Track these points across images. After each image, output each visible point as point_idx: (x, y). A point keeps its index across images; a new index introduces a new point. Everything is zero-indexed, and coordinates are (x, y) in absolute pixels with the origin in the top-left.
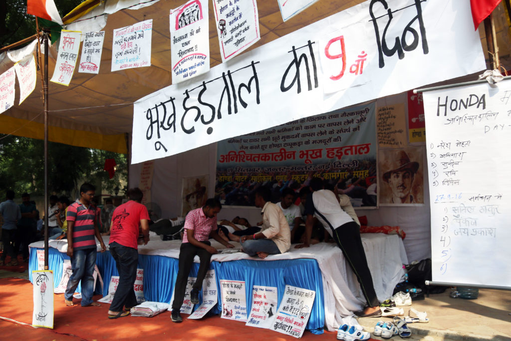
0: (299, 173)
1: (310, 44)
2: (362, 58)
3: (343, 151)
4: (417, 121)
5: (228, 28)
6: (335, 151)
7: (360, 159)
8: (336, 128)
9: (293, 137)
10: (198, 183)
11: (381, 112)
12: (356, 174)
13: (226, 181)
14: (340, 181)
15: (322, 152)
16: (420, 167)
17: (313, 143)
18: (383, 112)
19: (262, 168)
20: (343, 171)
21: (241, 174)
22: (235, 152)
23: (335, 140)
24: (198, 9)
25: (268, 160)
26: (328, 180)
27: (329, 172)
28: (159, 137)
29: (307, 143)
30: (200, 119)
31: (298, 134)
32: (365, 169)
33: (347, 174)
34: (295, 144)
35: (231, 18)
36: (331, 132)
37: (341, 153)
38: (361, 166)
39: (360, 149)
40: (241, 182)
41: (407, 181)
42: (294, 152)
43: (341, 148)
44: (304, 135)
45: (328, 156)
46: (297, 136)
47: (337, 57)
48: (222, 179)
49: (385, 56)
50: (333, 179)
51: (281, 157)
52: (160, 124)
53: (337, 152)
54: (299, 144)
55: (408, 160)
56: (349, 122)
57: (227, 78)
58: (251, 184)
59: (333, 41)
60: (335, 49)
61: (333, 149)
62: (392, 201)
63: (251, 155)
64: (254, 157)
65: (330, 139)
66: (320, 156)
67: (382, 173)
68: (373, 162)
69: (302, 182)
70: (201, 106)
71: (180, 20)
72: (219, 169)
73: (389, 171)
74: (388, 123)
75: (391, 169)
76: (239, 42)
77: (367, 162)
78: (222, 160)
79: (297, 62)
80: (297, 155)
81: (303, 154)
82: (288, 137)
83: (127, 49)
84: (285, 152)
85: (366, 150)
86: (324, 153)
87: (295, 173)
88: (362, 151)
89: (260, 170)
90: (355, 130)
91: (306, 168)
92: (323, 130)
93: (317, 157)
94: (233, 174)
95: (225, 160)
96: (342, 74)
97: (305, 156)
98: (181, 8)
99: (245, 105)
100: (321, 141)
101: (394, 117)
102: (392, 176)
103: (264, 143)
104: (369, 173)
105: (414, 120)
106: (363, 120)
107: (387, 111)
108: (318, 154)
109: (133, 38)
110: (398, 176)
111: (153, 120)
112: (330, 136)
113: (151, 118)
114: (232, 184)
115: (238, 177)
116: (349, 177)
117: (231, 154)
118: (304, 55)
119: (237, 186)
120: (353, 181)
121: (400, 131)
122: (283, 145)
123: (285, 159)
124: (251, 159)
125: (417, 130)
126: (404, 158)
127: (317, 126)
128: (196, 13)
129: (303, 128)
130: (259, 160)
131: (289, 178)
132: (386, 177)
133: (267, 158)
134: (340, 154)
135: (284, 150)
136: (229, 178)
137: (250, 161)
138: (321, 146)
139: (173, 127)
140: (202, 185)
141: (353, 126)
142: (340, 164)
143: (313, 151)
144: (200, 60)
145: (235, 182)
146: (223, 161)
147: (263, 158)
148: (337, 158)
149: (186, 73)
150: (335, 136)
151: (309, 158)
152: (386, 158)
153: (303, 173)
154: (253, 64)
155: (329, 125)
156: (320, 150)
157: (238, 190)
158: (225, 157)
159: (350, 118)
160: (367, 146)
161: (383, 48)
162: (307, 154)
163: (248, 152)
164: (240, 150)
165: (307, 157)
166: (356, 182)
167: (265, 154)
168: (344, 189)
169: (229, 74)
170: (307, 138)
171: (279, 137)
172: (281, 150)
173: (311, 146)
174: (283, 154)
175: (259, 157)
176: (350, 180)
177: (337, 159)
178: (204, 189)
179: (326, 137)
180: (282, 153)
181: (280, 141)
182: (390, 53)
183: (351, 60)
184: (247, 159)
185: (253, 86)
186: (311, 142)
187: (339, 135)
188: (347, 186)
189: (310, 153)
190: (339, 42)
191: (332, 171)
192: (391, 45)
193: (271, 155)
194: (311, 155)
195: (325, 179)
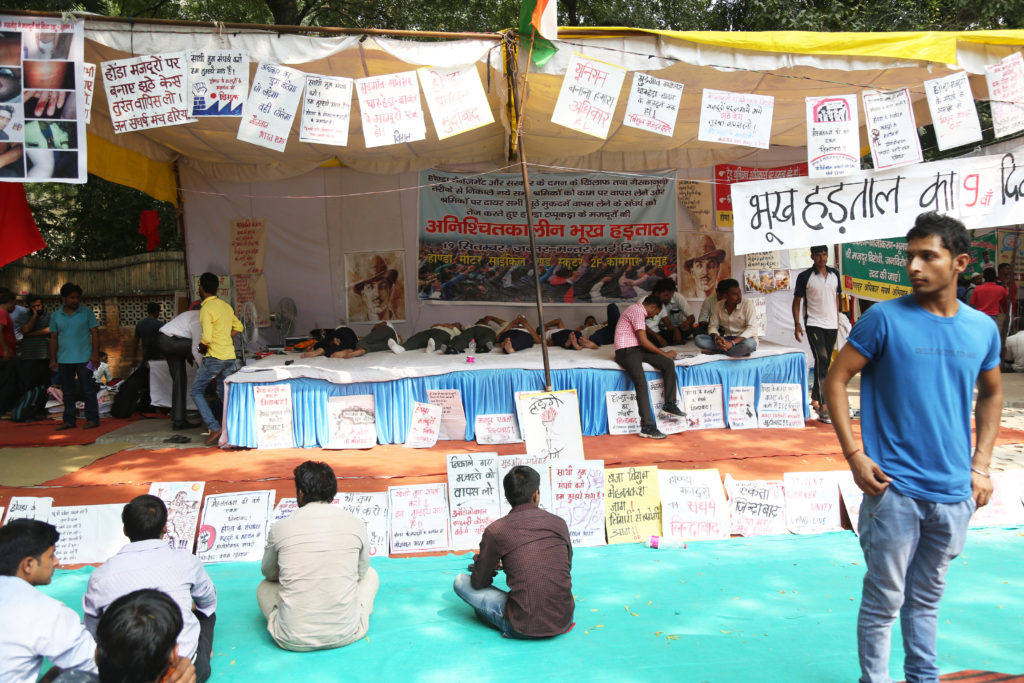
0: (570, 256)
1: (952, 174)
2: (990, 194)
3: (634, 229)
4: (725, 201)
5: (881, 139)
6: (622, 229)
7: (656, 242)
8: (624, 199)
9: (560, 205)
10: (380, 264)
11: (682, 186)
12: (650, 260)
13: (441, 263)
14: (629, 269)
15: (604, 228)
16: (727, 256)
17: (591, 215)
18: (685, 185)
19: (510, 246)
20: (633, 255)
21: (470, 253)
22: (456, 218)
23: (623, 214)
24: (845, 108)
25: (520, 233)
26: (614, 267)
27: (614, 256)
28: (771, 228)
29: (582, 214)
30: (827, 216)
31: (568, 201)
32: (663, 255)
33: (639, 260)
34: (563, 214)
35: (886, 132)
36: (617, 204)
37: (632, 232)
38: (658, 251)
39: (655, 229)
40: (470, 264)
41: (712, 271)
42: (562, 227)
43: (631, 226)
44: (577, 204)
45: (612, 235)
46: (567, 203)
47: (972, 189)
48: (433, 258)
49: (1006, 197)
50: (620, 266)
51: (540, 232)
52: (772, 215)
53: (625, 230)
54: (570, 216)
55: (713, 247)
56: (641, 193)
57: (869, 185)
58: (490, 269)
59: (971, 176)
60: (971, 183)
61: (619, 226)
62: (696, 295)
63: (489, 225)
64: (495, 229)
65: (616, 213)
66: (601, 234)
67: (684, 261)
68: (673, 247)
69: (575, 269)
70: (828, 204)
71: (820, 112)
72: (424, 242)
73: (691, 258)
74: (692, 199)
75: (693, 256)
76: (897, 157)
77: (665, 247)
78: (431, 228)
79: (937, 185)
80: (567, 231)
81: (576, 230)
82: (553, 204)
83: (731, 120)
84: (548, 226)
85: (663, 231)
86: (607, 230)
87: (563, 255)
88: (657, 231)
89: (505, 247)
90: (650, 203)
91: (580, 249)
92: (605, 199)
93: (597, 235)
94: (455, 252)
95: (437, 229)
96: (974, 204)
97: (579, 233)
98: (821, 99)
99: (882, 212)
100: (602, 214)
101: (700, 194)
102: (695, 265)
103: (511, 208)
104: (668, 261)
105: (722, 200)
106: (659, 192)
107: (690, 185)
108: (598, 231)
109: (742, 109)
110: (701, 266)
111: (761, 209)
112: (616, 208)
113: (758, 205)
114: (453, 267)
115: (464, 257)
116: (641, 265)
117: (448, 219)
118: (945, 181)
119: (463, 271)
120: (647, 270)
121: (707, 212)
122: (543, 214)
123: (548, 235)
124: (488, 231)
125: (725, 213)
126: (709, 244)
127: (596, 193)
128: (842, 112)
129: (576, 192)
130: (503, 234)
131: (554, 262)
132: (689, 265)
133: (517, 231)
134: (629, 233)
135: (546, 222)
136: (447, 258)
137: (486, 234)
138: (603, 221)
139: (791, 219)
140: (390, 268)
141: (647, 198)
142: (630, 246)
143: (591, 226)
144: (849, 162)
145: (459, 265)
146: (434, 230)
147: (510, 231)
148: (626, 238)
149: (830, 171)
150: (622, 209)
151: (586, 236)
152: (687, 244)
153: (576, 256)
154: (899, 178)
155: (614, 193)
156: (602, 227)
157: (467, 277)
158: (437, 224)
159: (643, 188)
160: (665, 226)
161: (1005, 190)
162: (582, 230)
163: (482, 219)
164: (467, 215)
165: (582, 234)
166: (650, 271)
167: (514, 226)
168: (635, 279)
169: (872, 181)
170: (581, 209)
171: (538, 202)
172: (540, 221)
173: (588, 220)
174: (545, 228)
175: (502, 229)
176: (643, 268)
177: (626, 240)
178: (394, 274)
179: (610, 209)
180: (542, 226)
181: (540, 209)
182: (1010, 195)
183: (982, 194)
184: (481, 230)
185: (892, 196)
186: (588, 214)
187: (628, 208)
188: (639, 275)
189: (587, 229)
190: (975, 178)
191: (618, 255)
192: (1011, 190)
193: (523, 228)
194: (588, 232)
195: (608, 266)
